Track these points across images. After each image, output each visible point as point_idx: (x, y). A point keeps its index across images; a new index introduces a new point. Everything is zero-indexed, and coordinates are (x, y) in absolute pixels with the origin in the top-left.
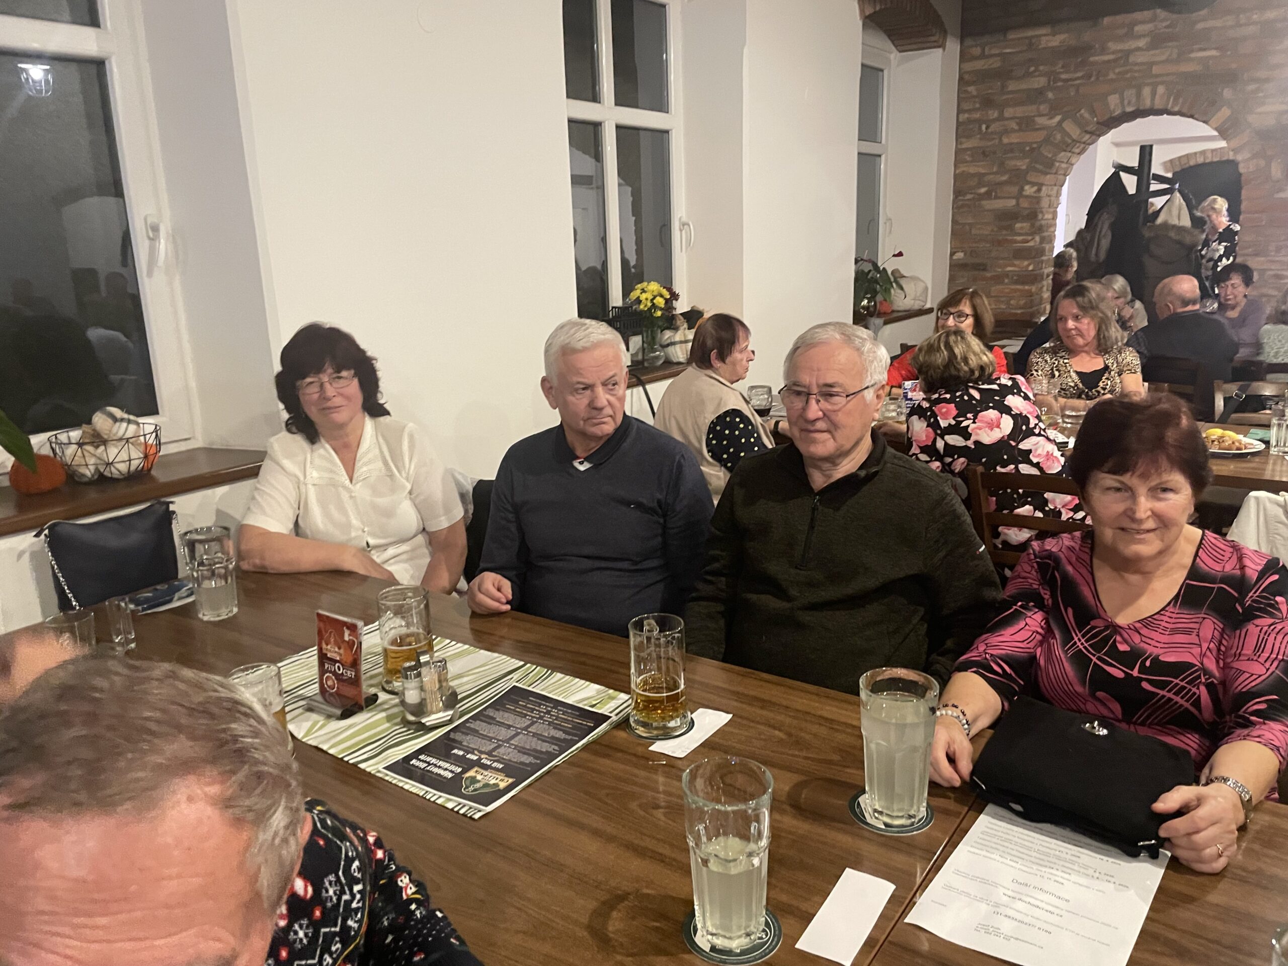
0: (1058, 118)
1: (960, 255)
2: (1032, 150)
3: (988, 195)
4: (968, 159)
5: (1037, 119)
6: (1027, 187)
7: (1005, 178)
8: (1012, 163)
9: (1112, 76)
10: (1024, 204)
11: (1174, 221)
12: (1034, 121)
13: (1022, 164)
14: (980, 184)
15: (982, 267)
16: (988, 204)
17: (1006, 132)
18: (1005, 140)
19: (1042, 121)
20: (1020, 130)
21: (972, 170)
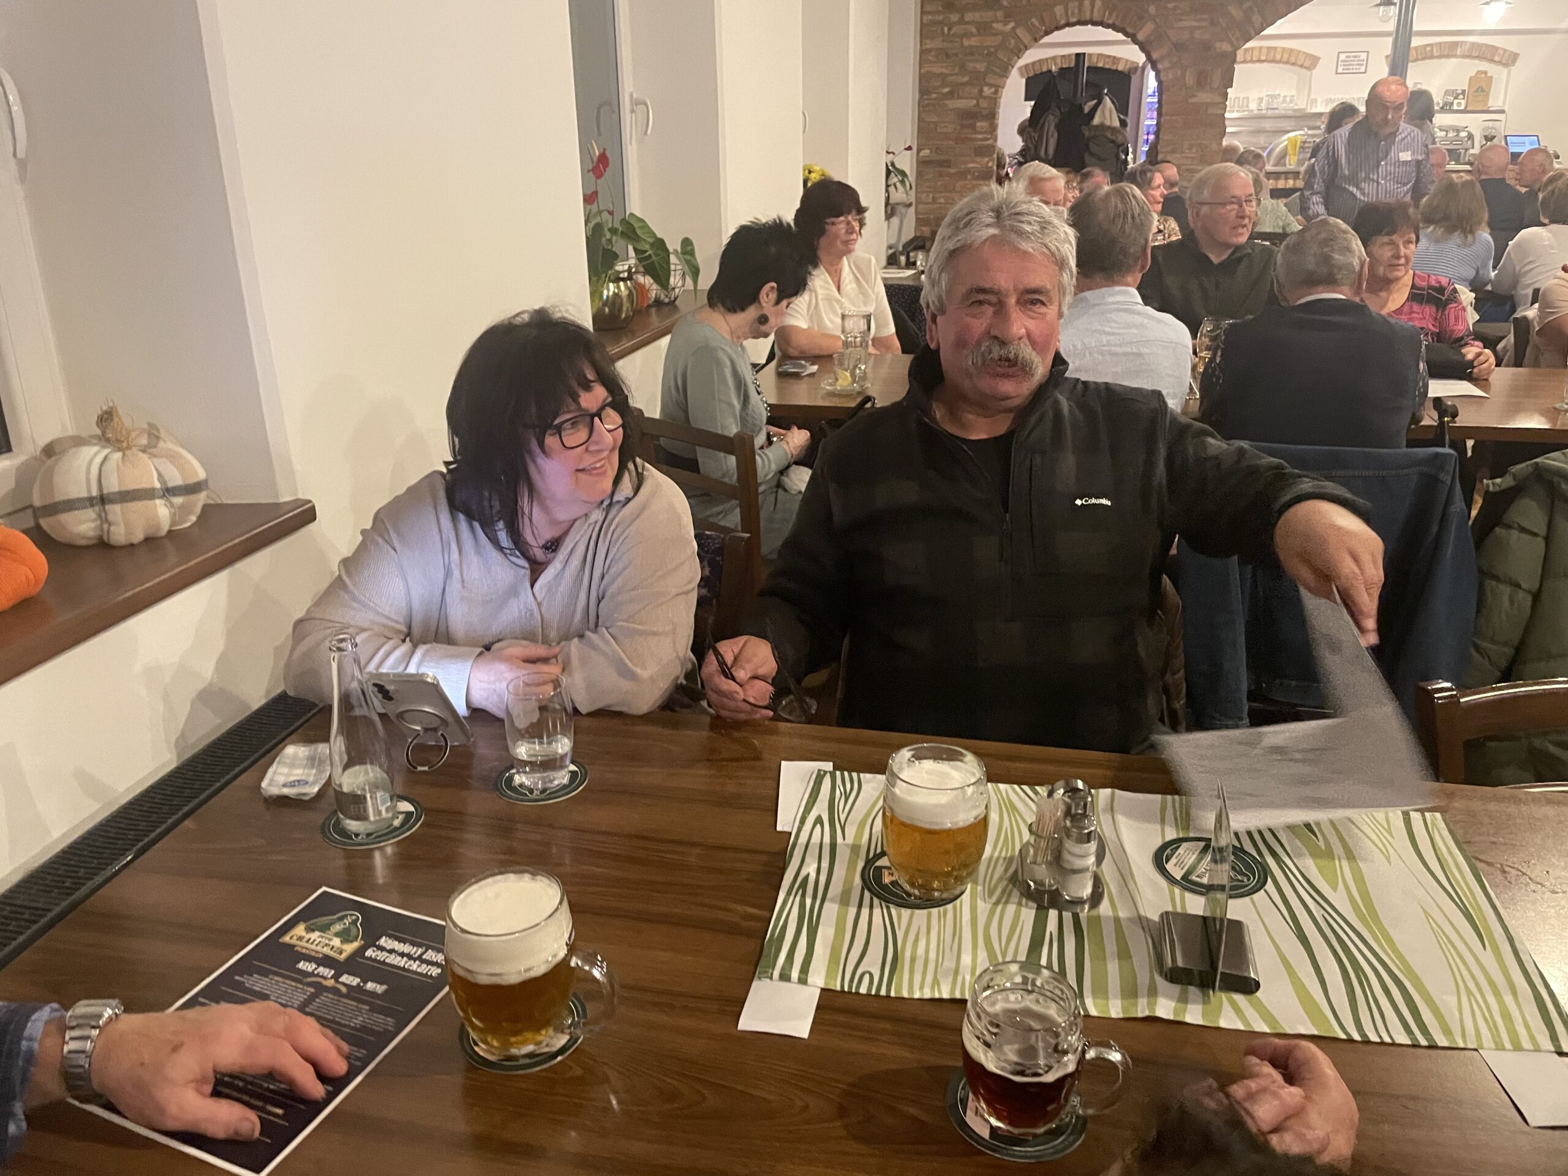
0: (1012, 24)
1: (926, 152)
2: (989, 54)
3: (951, 95)
4: (933, 59)
5: (995, 25)
6: (986, 89)
7: (966, 79)
8: (970, 65)
10: (984, 104)
11: (1108, 123)
12: (991, 27)
13: (981, 67)
14: (943, 85)
15: (947, 164)
16: (952, 104)
17: (968, 35)
18: (966, 43)
19: (997, 26)
20: (979, 34)
21: (936, 70)
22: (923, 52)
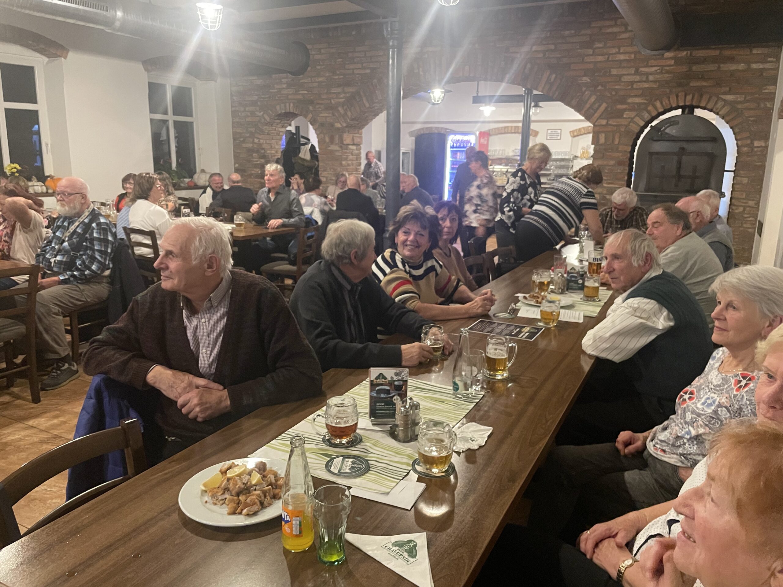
0: (262, 113)
2: (256, 125)
4: (236, 126)
5: (256, 113)
6: (256, 139)
7: (248, 135)
9: (277, 98)
10: (255, 146)
14: (241, 137)
15: (244, 171)
16: (244, 145)
17: (248, 116)
18: (247, 120)
20: (251, 116)
21: (238, 130)
22: (233, 123)
